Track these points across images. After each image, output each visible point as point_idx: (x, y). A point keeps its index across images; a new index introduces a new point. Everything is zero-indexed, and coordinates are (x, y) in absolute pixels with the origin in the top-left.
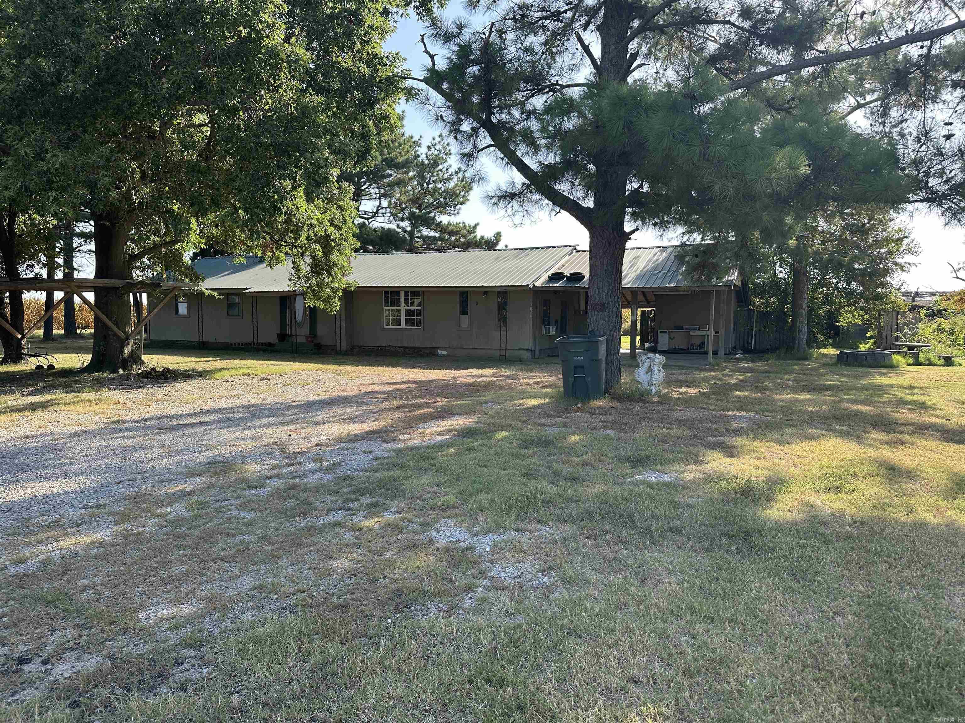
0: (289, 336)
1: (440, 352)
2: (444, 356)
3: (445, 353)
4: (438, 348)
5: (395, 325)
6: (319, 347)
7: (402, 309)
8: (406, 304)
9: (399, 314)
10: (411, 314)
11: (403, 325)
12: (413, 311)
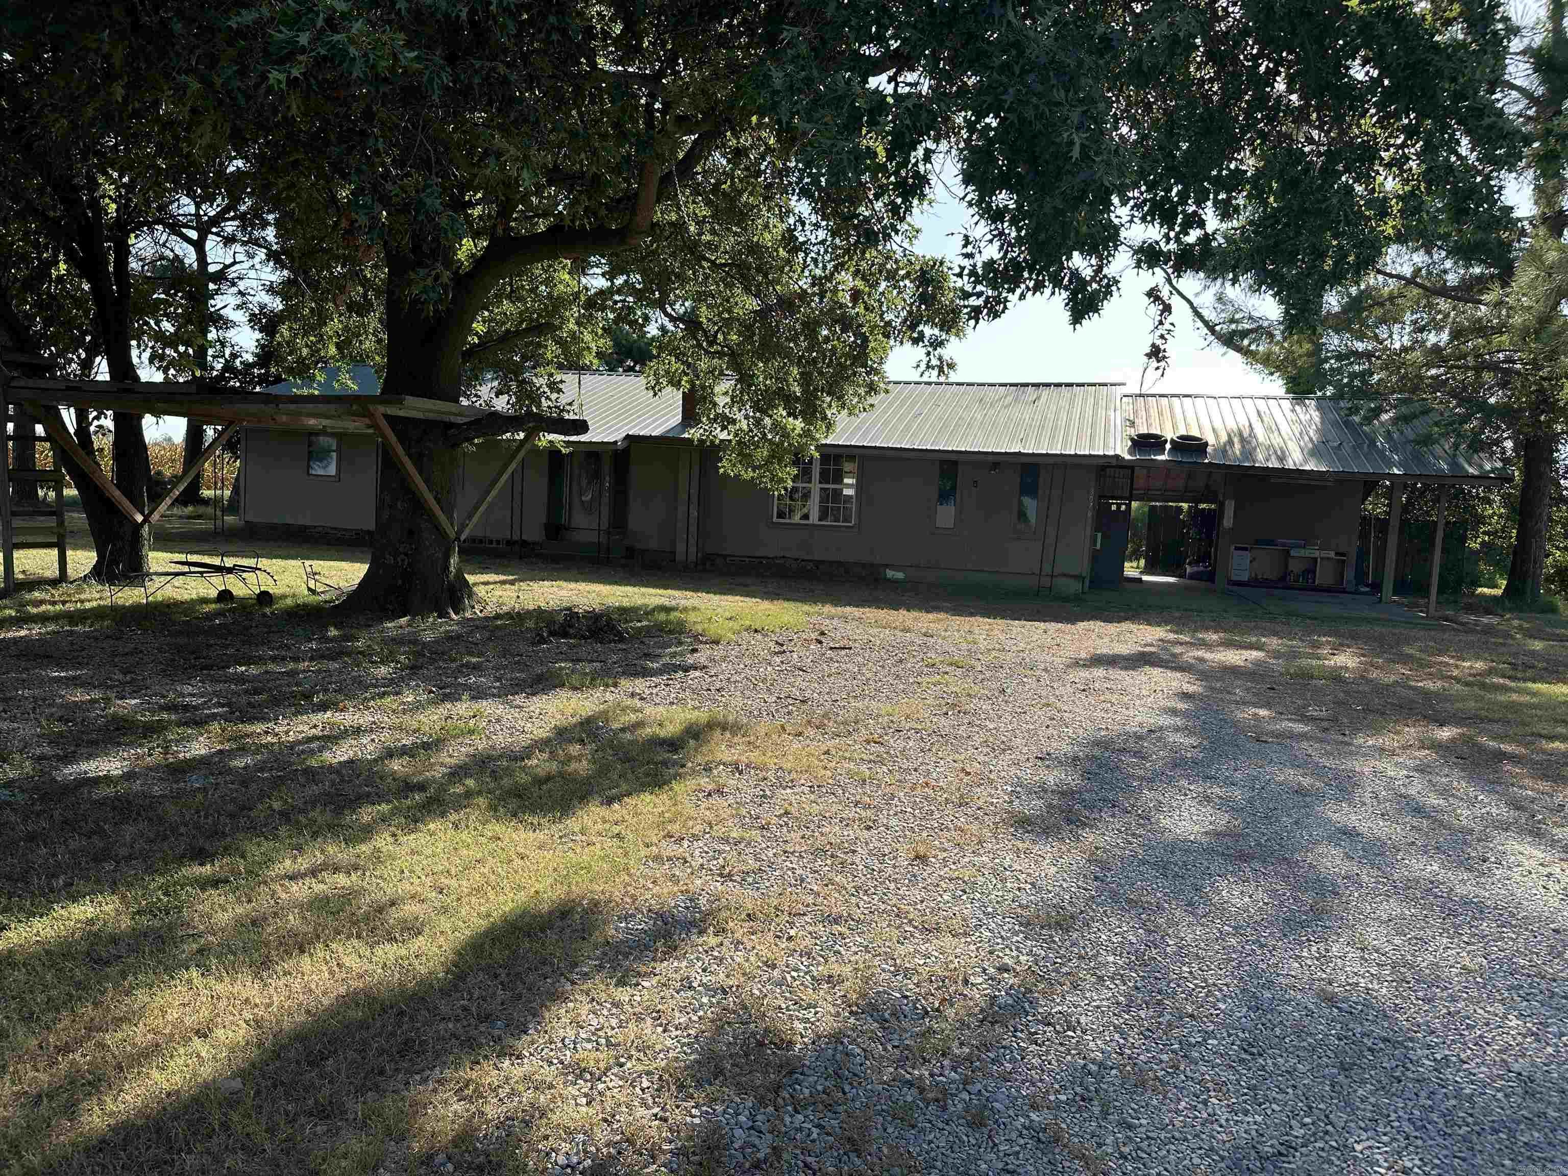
0: (566, 529)
1: (890, 573)
2: (896, 581)
3: (900, 575)
4: (887, 566)
5: (797, 519)
6: (631, 552)
7: (815, 487)
8: (824, 478)
9: (806, 496)
10: (832, 499)
11: (814, 518)
12: (838, 493)
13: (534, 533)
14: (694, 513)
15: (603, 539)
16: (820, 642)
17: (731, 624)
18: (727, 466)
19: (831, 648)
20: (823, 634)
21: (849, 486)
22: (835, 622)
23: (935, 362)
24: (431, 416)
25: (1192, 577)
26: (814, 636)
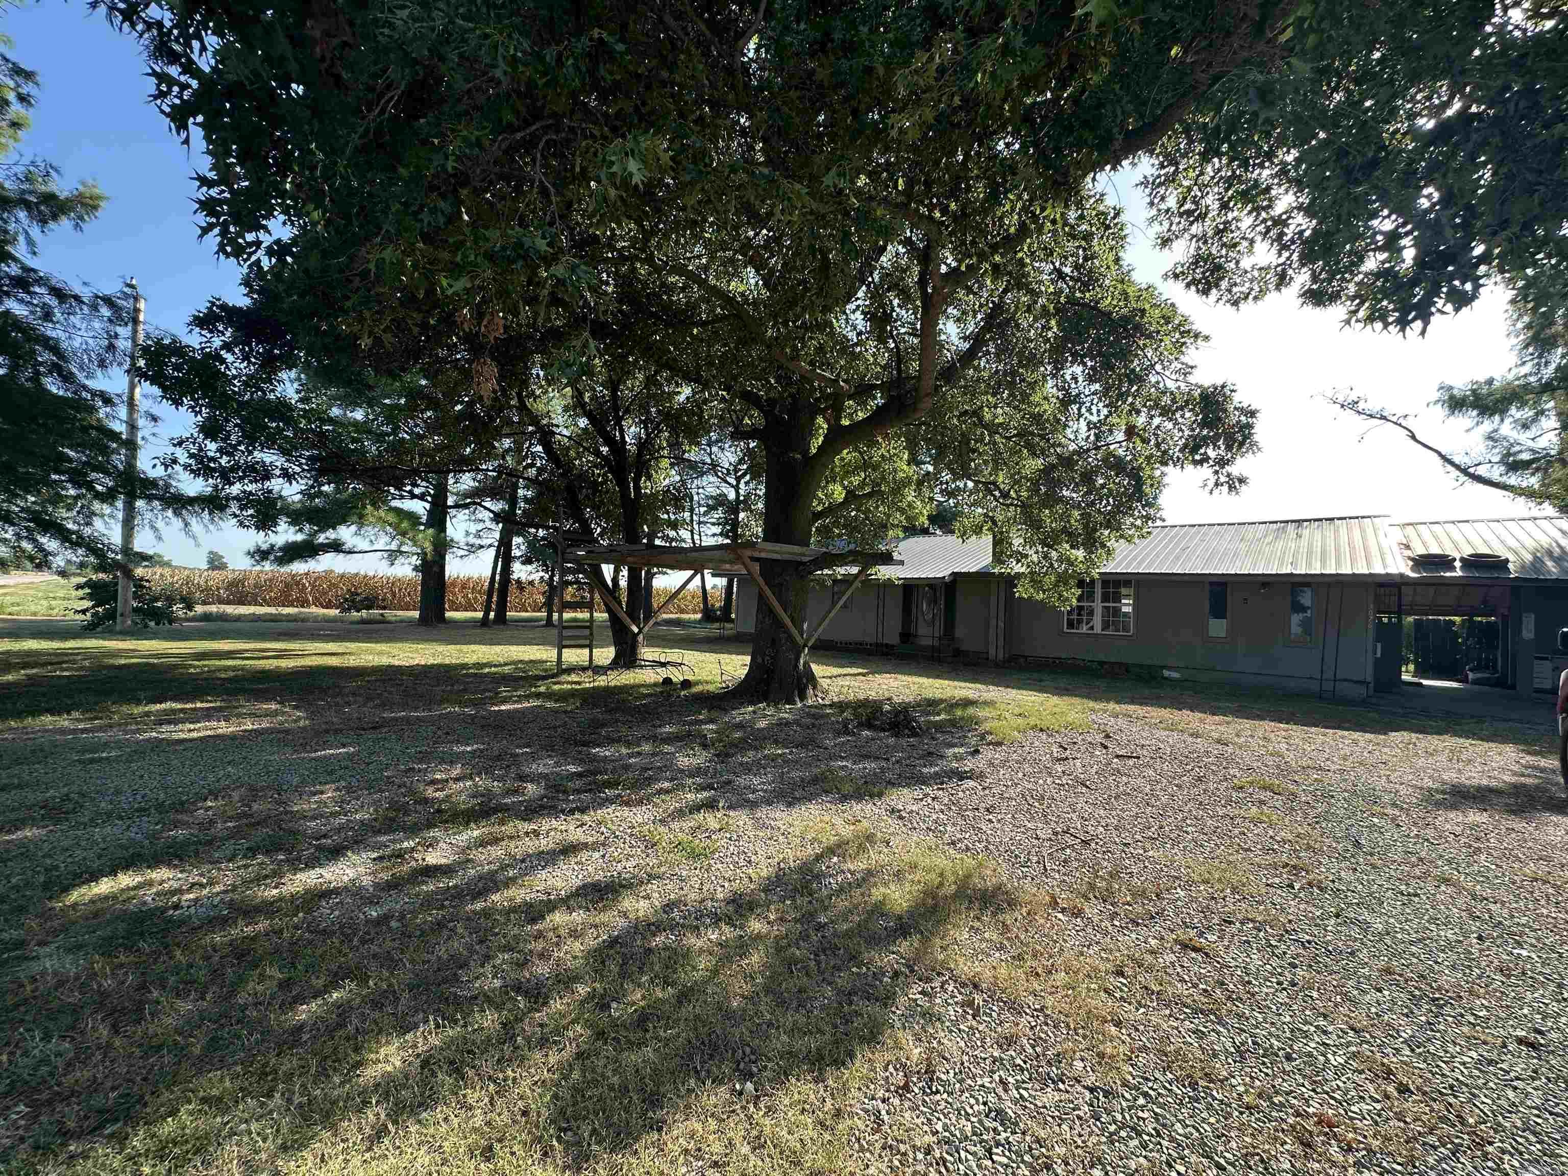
0: (914, 636)
1: (1166, 673)
2: (1175, 681)
3: (1175, 675)
4: (1164, 667)
5: (1084, 629)
6: (957, 653)
7: (1098, 606)
8: (1105, 598)
9: (1091, 613)
10: (1112, 616)
11: (1098, 629)
12: (1117, 611)
13: (893, 639)
14: (1001, 625)
15: (936, 643)
16: (1106, 747)
17: (1020, 721)
18: (1022, 591)
19: (1117, 756)
20: (1107, 736)
21: (1127, 606)
22: (1120, 721)
23: (1223, 479)
24: (787, 557)
25: (1476, 682)
26: (1099, 738)
